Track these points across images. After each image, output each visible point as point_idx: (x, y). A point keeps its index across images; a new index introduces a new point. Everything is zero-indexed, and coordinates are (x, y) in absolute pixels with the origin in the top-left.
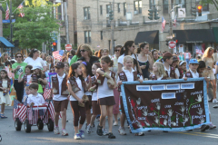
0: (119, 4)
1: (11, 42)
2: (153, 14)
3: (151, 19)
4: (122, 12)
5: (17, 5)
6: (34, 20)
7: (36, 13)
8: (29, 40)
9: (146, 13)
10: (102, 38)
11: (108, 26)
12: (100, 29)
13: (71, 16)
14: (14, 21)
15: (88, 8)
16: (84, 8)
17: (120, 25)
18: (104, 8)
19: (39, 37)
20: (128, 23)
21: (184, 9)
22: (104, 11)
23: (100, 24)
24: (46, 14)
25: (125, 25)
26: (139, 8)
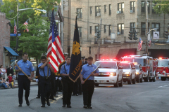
0: (105, 26)
1: (17, 52)
2: (133, 34)
3: (131, 39)
4: (107, 32)
5: (23, 22)
6: (36, 35)
7: (38, 29)
8: (31, 51)
9: (127, 34)
10: (90, 53)
11: (96, 43)
12: (89, 45)
13: (66, 34)
14: (19, 35)
15: (80, 28)
17: (105, 43)
18: (93, 28)
19: (39, 49)
20: (112, 42)
21: (158, 33)
22: (93, 32)
23: (89, 41)
24: (46, 30)
25: (110, 43)
26: (122, 30)
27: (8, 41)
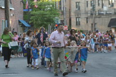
1: (29, 24)
4: (101, 5)
6: (44, 10)
7: (45, 5)
8: (40, 22)
10: (87, 22)
11: (92, 14)
12: (86, 16)
13: (68, 8)
14: (30, 10)
15: (79, 2)
16: (76, 3)
17: (99, 14)
18: (89, 3)
20: (104, 13)
22: (89, 5)
23: (86, 13)
24: (51, 6)
25: (103, 14)
26: (112, 3)
27: (22, 15)
